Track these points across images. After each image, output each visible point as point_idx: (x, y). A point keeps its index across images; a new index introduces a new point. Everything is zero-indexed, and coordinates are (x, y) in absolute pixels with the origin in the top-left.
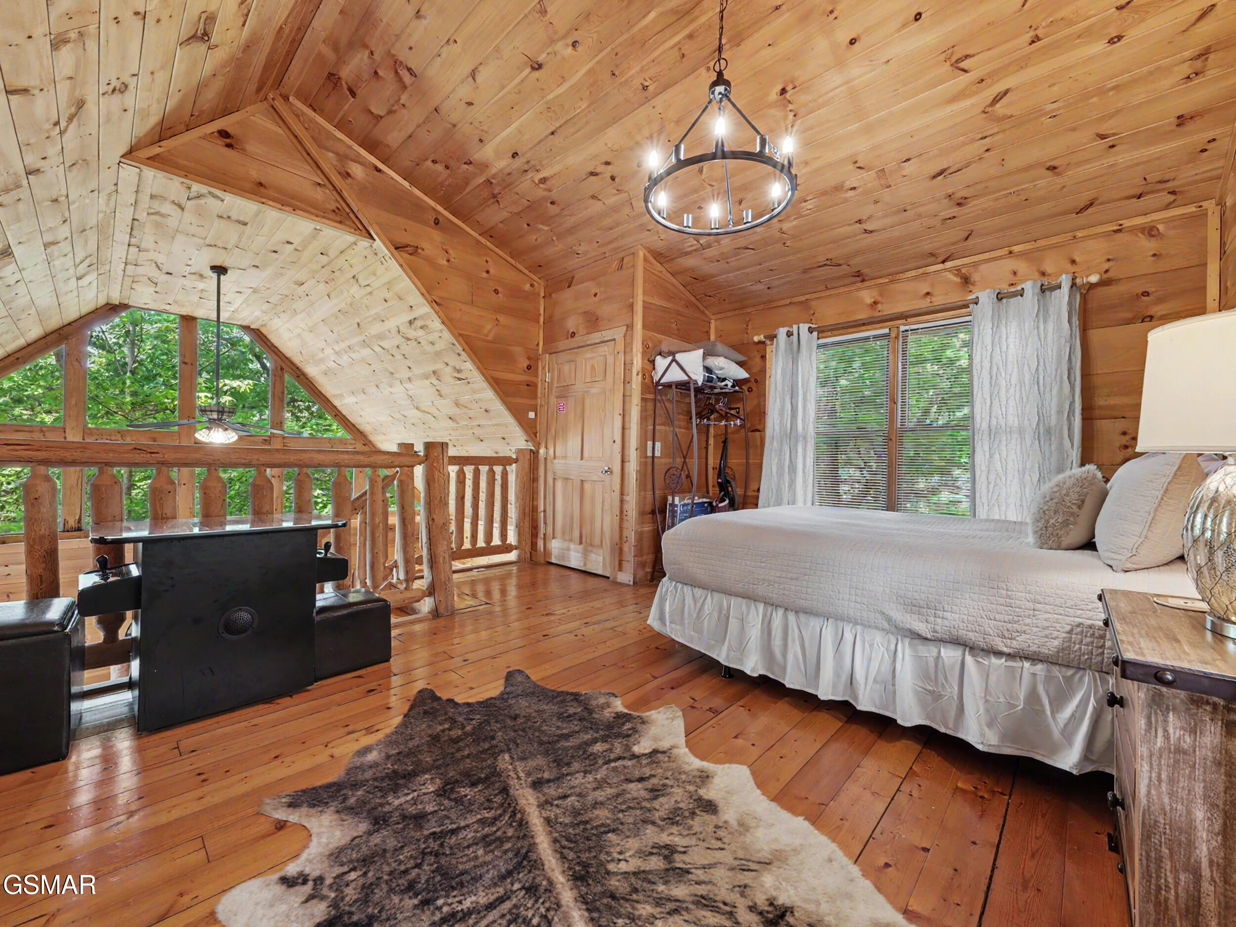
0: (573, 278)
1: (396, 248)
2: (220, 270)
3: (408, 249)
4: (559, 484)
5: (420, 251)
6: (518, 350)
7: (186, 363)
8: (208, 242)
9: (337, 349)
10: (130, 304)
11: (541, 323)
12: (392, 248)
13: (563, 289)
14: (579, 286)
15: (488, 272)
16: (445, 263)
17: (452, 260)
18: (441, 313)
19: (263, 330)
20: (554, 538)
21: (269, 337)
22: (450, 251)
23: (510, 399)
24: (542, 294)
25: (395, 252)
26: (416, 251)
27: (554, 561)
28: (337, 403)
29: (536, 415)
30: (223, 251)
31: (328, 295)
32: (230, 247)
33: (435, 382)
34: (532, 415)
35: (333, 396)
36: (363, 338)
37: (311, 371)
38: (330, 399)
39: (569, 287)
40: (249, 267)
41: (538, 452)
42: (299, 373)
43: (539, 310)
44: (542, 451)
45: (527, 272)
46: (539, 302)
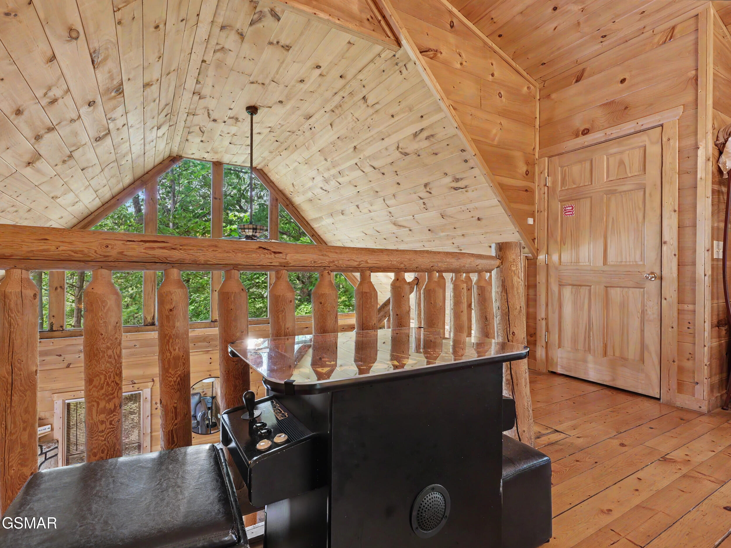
0: (584, 70)
1: (421, 52)
2: (253, 110)
3: (428, 53)
4: (567, 292)
5: (439, 55)
6: (518, 155)
7: (216, 198)
8: (252, 79)
9: (326, 175)
10: (183, 155)
11: (537, 127)
12: (418, 52)
13: (571, 84)
14: (591, 79)
15: (493, 75)
16: (458, 66)
17: (464, 63)
18: (457, 118)
19: (266, 170)
20: (559, 347)
21: (269, 175)
22: (463, 55)
23: (513, 205)
24: (538, 98)
25: (420, 55)
26: (435, 55)
27: (559, 371)
28: (315, 226)
29: (534, 221)
30: (260, 87)
31: (331, 124)
32: (267, 82)
33: (424, 194)
34: (530, 221)
35: (311, 220)
36: (356, 160)
37: (298, 200)
38: (309, 222)
39: (577, 81)
40: (275, 103)
41: (535, 258)
42: (288, 203)
43: (534, 113)
44: (542, 257)
45: (525, 74)
46: (535, 106)
